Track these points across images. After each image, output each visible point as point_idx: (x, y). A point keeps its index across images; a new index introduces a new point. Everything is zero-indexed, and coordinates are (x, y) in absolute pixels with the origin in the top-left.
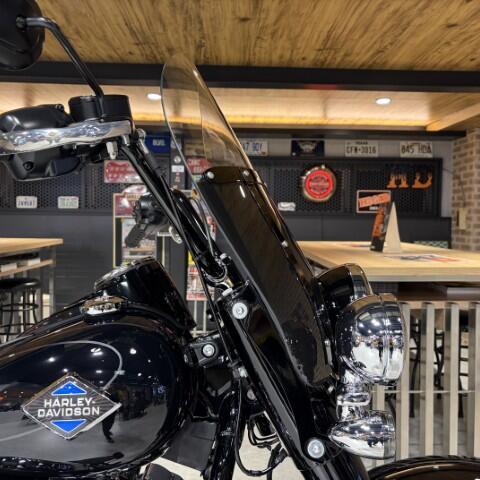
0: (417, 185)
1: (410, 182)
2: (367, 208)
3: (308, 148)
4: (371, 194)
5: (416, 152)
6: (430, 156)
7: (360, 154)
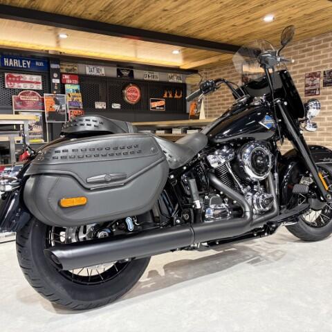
0: (176, 96)
1: (173, 95)
2: (155, 108)
3: (126, 73)
4: (156, 101)
5: (175, 79)
6: (181, 82)
7: (150, 79)
